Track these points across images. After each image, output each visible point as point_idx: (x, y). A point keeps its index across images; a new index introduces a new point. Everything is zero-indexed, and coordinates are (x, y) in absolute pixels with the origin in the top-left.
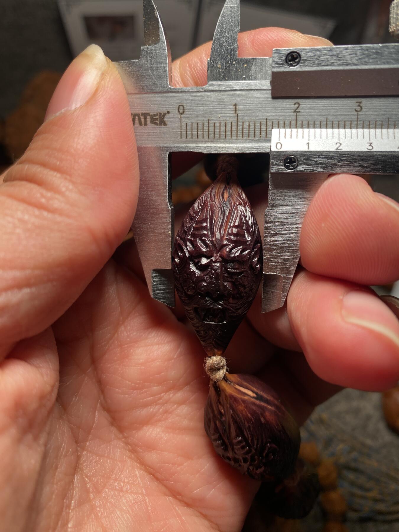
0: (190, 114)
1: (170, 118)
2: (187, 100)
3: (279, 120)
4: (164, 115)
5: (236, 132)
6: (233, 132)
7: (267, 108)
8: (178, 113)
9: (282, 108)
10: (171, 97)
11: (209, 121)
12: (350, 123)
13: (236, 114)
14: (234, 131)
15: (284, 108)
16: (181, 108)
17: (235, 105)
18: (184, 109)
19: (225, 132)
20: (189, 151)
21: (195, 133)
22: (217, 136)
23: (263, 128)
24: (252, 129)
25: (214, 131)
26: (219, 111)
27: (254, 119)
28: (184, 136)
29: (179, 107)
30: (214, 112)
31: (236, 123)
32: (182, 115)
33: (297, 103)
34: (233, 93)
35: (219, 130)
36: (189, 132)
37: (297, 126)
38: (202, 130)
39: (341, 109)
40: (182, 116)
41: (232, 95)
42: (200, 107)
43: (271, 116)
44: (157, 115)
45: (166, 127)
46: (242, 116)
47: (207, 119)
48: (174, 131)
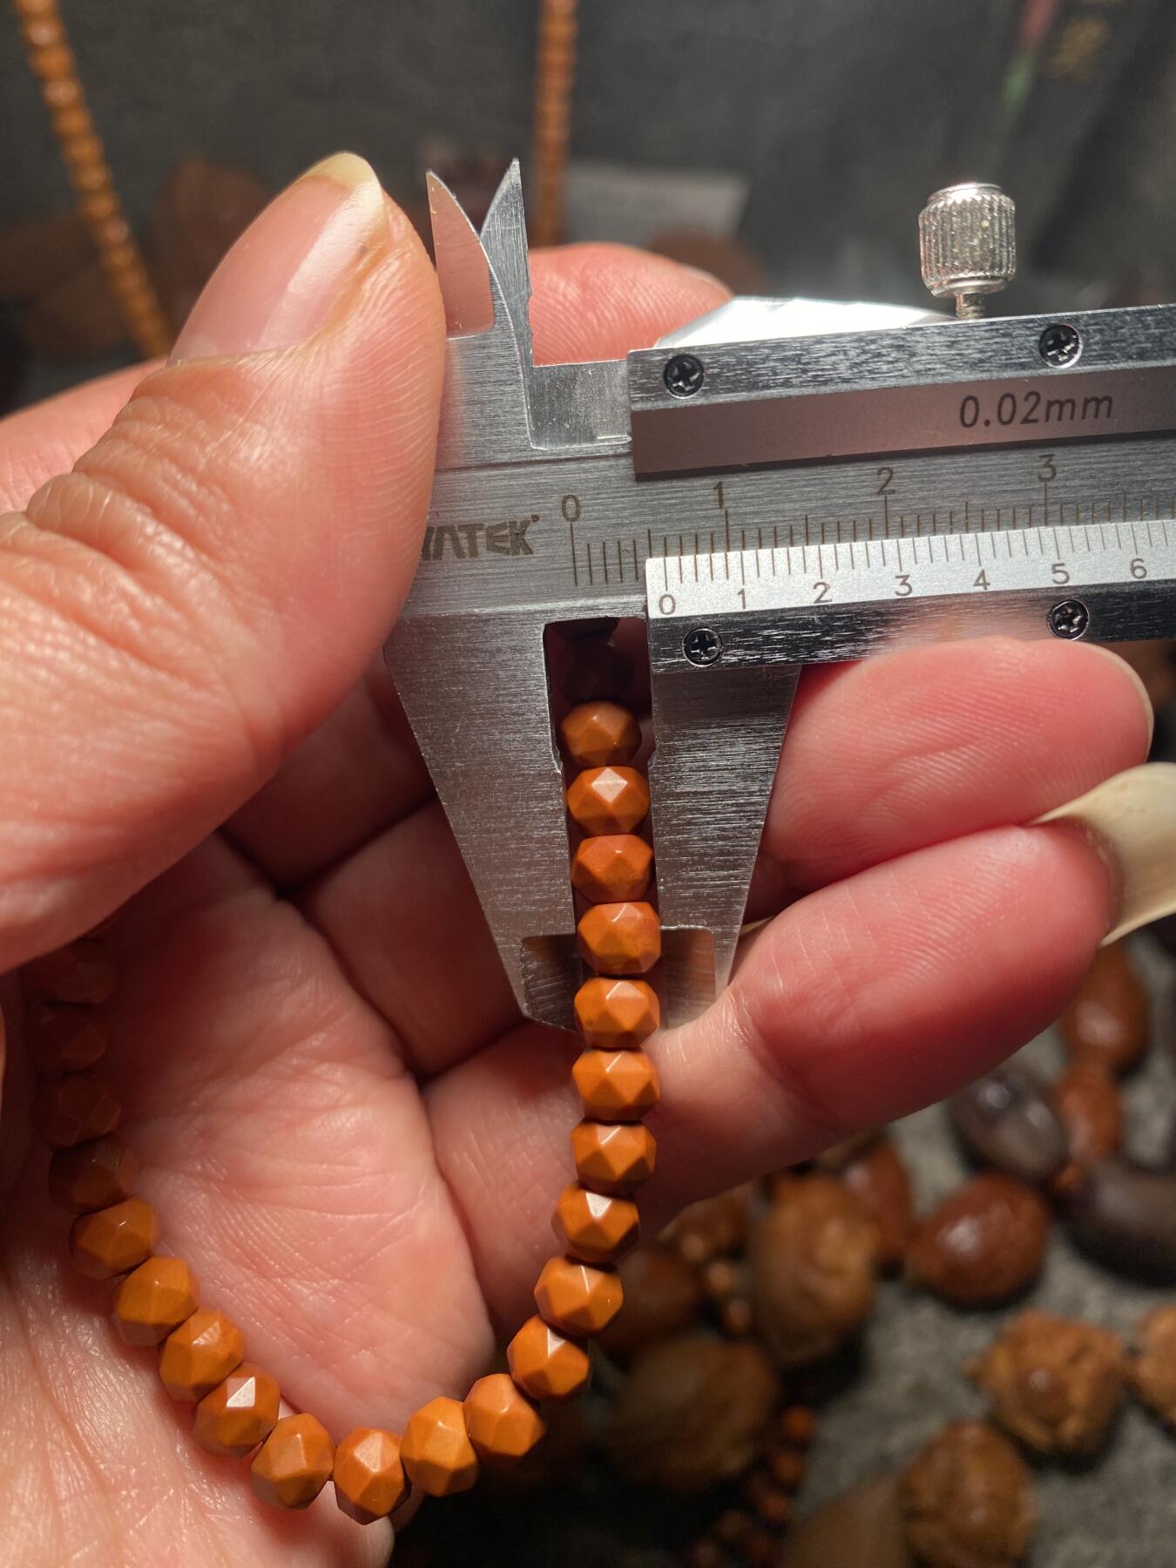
0: (596, 519)
1: (540, 532)
2: (586, 480)
3: (839, 516)
7: (802, 490)
8: (563, 518)
9: (845, 486)
10: (540, 473)
11: (648, 533)
12: (1027, 510)
13: (723, 512)
15: (848, 486)
16: (571, 503)
17: (718, 487)
18: (578, 506)
20: (601, 615)
21: (613, 569)
26: (676, 504)
27: (774, 519)
28: (584, 578)
29: (564, 502)
30: (661, 509)
31: (724, 534)
32: (575, 524)
33: (884, 469)
36: (597, 565)
37: (890, 529)
38: (632, 560)
39: (1003, 476)
42: (623, 497)
43: (818, 507)
44: (503, 526)
45: (534, 558)
46: (741, 514)
47: (643, 529)
48: (556, 566)
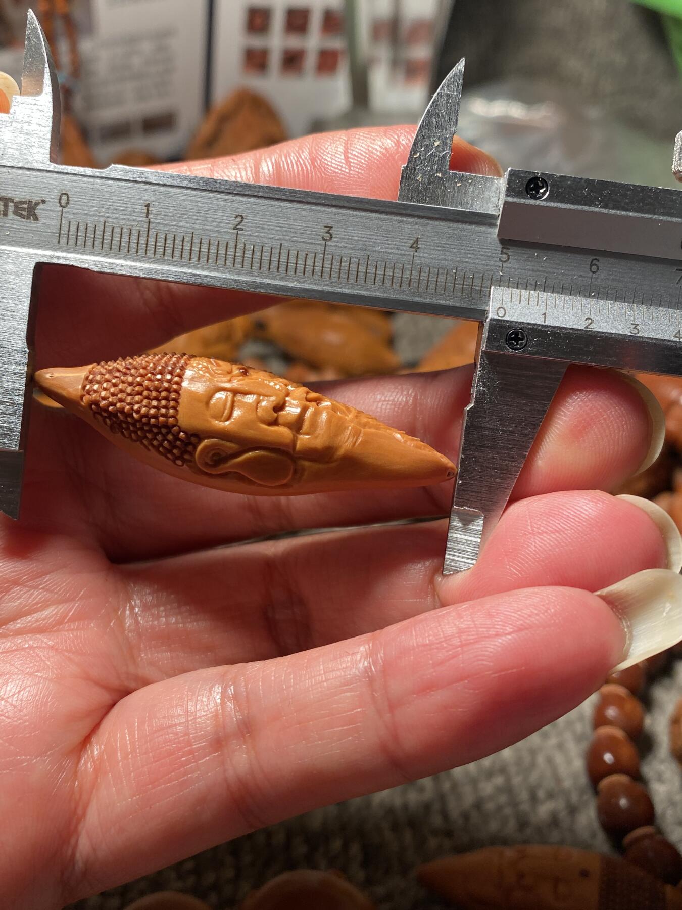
0: (78, 209)
1: (45, 210)
2: (75, 187)
3: (210, 236)
4: (37, 204)
5: (145, 245)
6: (139, 245)
7: (194, 217)
8: (58, 205)
9: (216, 220)
10: (49, 177)
11: (105, 223)
12: (314, 255)
13: (148, 219)
14: (142, 244)
15: (219, 221)
16: (64, 197)
17: (148, 206)
18: (68, 200)
19: (128, 243)
21: (81, 239)
22: (116, 248)
23: (186, 246)
24: (169, 245)
25: (112, 240)
26: (122, 210)
27: (175, 230)
28: (64, 240)
29: (61, 196)
30: (114, 212)
31: (147, 233)
33: (239, 216)
34: (146, 186)
35: (119, 239)
36: (72, 235)
37: (237, 249)
38: (93, 236)
39: (303, 233)
40: (64, 210)
41: (145, 190)
42: (94, 200)
43: (200, 229)
44: (24, 202)
45: (38, 223)
46: (157, 223)
47: (102, 220)
48: (49, 230)
